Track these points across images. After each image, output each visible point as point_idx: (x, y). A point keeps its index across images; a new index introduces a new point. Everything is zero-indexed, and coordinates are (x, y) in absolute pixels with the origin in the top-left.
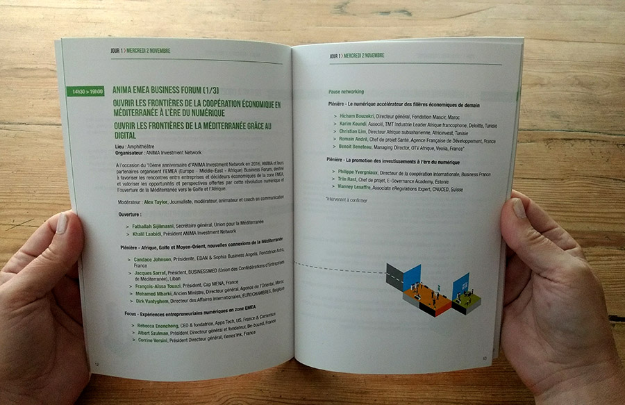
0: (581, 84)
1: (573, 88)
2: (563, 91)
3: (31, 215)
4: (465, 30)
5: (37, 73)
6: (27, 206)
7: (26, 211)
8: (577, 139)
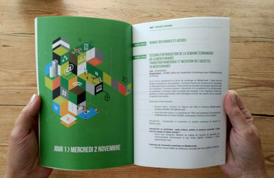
0: (262, 16)
1: (259, 19)
8: (258, 41)
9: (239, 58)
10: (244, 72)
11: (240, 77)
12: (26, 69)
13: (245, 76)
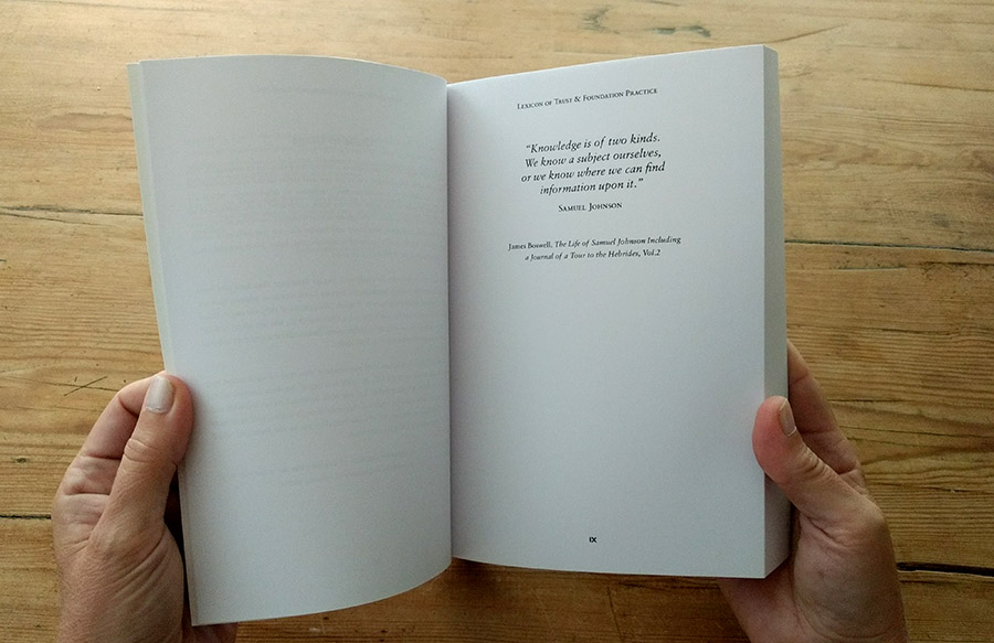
0: (985, 167)
1: (970, 174)
2: (953, 178)
3: (102, 371)
4: (797, 64)
5: (106, 123)
6: (96, 353)
7: (95, 363)
8: (973, 264)
9: (906, 331)
10: (928, 388)
11: (912, 411)
12: (55, 358)
13: (931, 404)
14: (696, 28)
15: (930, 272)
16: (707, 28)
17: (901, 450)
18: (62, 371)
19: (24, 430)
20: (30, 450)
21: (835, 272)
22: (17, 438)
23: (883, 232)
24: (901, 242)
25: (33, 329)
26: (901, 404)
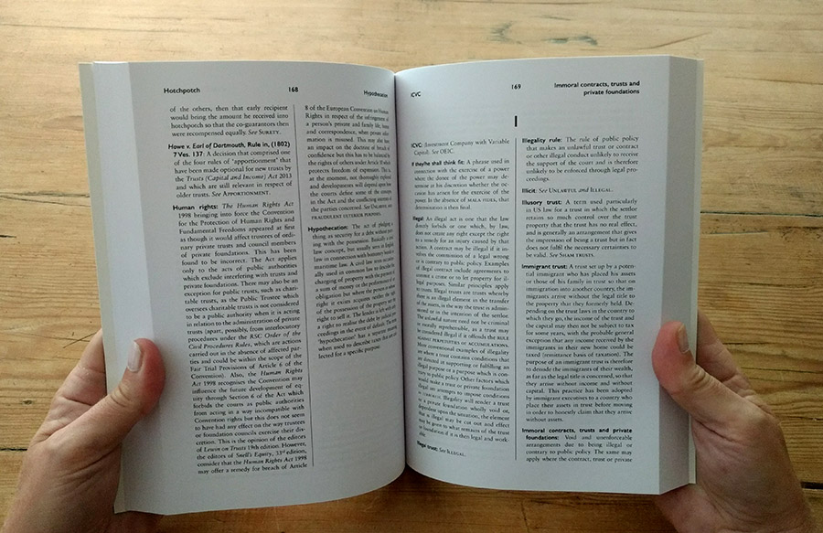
2: (805, 156)
3: (94, 326)
6: (90, 312)
7: (88, 320)
14: (586, 38)
15: (787, 235)
16: (594, 38)
17: (769, 385)
18: (62, 327)
19: (29, 377)
20: (35, 393)
21: (708, 236)
22: (23, 384)
23: (748, 203)
24: (762, 211)
25: (37, 293)
26: (767, 346)
